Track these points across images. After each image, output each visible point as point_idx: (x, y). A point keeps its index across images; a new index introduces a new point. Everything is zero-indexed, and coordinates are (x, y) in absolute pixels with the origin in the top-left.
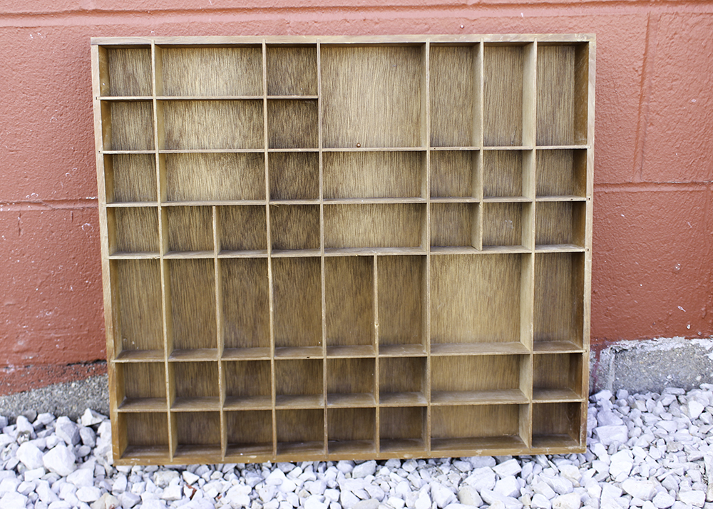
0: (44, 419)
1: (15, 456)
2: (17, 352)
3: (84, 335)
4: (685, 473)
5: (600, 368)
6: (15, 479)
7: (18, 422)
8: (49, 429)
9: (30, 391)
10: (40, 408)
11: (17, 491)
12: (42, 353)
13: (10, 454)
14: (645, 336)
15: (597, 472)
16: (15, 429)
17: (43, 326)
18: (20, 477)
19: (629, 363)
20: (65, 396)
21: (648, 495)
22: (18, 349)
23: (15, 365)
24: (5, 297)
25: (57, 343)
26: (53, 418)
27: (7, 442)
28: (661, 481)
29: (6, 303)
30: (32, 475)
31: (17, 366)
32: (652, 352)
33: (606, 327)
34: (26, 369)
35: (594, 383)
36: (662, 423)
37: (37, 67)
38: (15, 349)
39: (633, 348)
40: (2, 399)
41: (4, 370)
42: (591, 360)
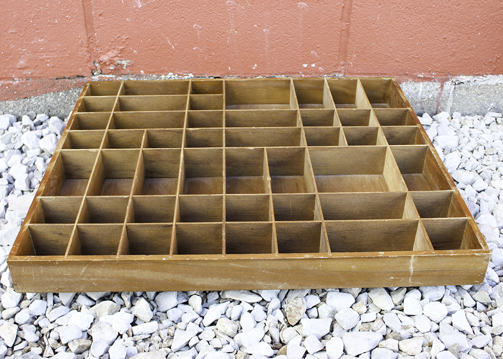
0: (41, 118)
1: (20, 140)
2: (20, 69)
3: (67, 57)
4: (497, 169)
5: (443, 95)
6: (20, 155)
7: (23, 119)
8: (44, 124)
9: (30, 98)
10: (38, 110)
11: (21, 163)
12: (38, 70)
13: (17, 139)
14: (477, 73)
16: (21, 124)
17: (37, 50)
18: (24, 154)
19: (464, 92)
20: (55, 102)
21: (469, 181)
22: (20, 67)
23: (19, 78)
24: (8, 27)
25: (48, 63)
26: (48, 117)
27: (14, 132)
28: (479, 174)
29: (10, 32)
30: (32, 153)
31: (21, 79)
32: (481, 85)
33: (450, 65)
34: (27, 81)
35: (438, 106)
36: (483, 135)
38: (18, 66)
39: (468, 82)
40: (11, 103)
41: (11, 82)
42: (437, 89)
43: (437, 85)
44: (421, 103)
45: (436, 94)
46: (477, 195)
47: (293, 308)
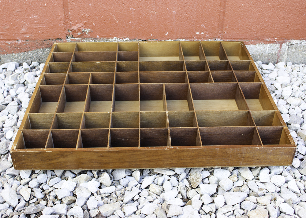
0: (35, 64)
1: (23, 78)
2: (22, 34)
3: (52, 27)
5: (281, 52)
6: (24, 87)
7: (23, 65)
8: (36, 68)
9: (28, 52)
10: (33, 59)
11: (25, 92)
12: (33, 35)
13: (21, 77)
14: (303, 38)
15: (276, 95)
16: (22, 68)
17: (33, 22)
18: (26, 87)
19: (294, 50)
20: (43, 54)
21: (297, 104)
22: (22, 32)
23: (21, 39)
24: (16, 8)
25: (39, 30)
26: (39, 64)
27: (19, 73)
28: (303, 100)
29: (16, 11)
30: (31, 86)
31: (22, 40)
32: (305, 46)
33: (286, 33)
34: (26, 41)
35: (278, 59)
38: (21, 32)
39: (297, 43)
40: (16, 55)
41: (16, 42)
42: (277, 48)
43: (278, 46)
44: (268, 56)
45: (277, 51)
46: (302, 112)
47: (194, 178)
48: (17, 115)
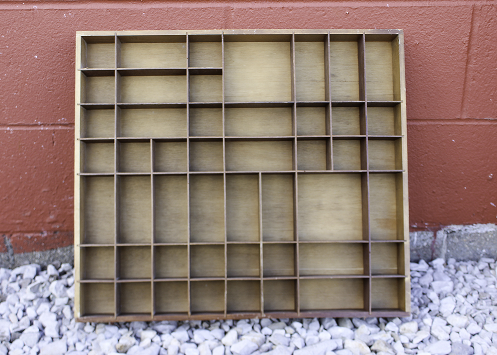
0: (66, 267)
1: (48, 289)
2: (49, 223)
4: (490, 313)
5: (436, 243)
6: (48, 304)
7: (48, 269)
8: (68, 274)
9: (57, 249)
10: (63, 260)
11: (50, 311)
12: (66, 224)
13: (45, 288)
14: (467, 223)
15: (430, 310)
16: (47, 273)
17: (67, 206)
18: (52, 303)
19: (456, 240)
21: (464, 325)
22: (50, 221)
23: (48, 231)
24: (42, 186)
26: (71, 267)
27: (42, 281)
28: (473, 317)
30: (60, 301)
32: (472, 233)
33: (441, 216)
34: (55, 234)
35: (433, 253)
36: (477, 281)
37: (68, 36)
38: (48, 220)
39: (459, 231)
40: (38, 254)
41: (40, 235)
42: (431, 238)
43: (431, 234)
44: (416, 250)
45: (430, 242)
46: (471, 338)
48: (38, 347)
